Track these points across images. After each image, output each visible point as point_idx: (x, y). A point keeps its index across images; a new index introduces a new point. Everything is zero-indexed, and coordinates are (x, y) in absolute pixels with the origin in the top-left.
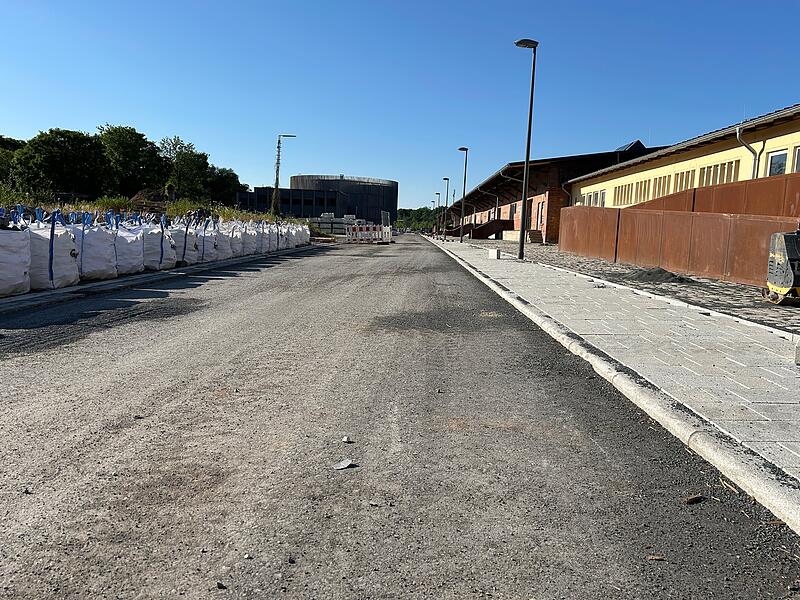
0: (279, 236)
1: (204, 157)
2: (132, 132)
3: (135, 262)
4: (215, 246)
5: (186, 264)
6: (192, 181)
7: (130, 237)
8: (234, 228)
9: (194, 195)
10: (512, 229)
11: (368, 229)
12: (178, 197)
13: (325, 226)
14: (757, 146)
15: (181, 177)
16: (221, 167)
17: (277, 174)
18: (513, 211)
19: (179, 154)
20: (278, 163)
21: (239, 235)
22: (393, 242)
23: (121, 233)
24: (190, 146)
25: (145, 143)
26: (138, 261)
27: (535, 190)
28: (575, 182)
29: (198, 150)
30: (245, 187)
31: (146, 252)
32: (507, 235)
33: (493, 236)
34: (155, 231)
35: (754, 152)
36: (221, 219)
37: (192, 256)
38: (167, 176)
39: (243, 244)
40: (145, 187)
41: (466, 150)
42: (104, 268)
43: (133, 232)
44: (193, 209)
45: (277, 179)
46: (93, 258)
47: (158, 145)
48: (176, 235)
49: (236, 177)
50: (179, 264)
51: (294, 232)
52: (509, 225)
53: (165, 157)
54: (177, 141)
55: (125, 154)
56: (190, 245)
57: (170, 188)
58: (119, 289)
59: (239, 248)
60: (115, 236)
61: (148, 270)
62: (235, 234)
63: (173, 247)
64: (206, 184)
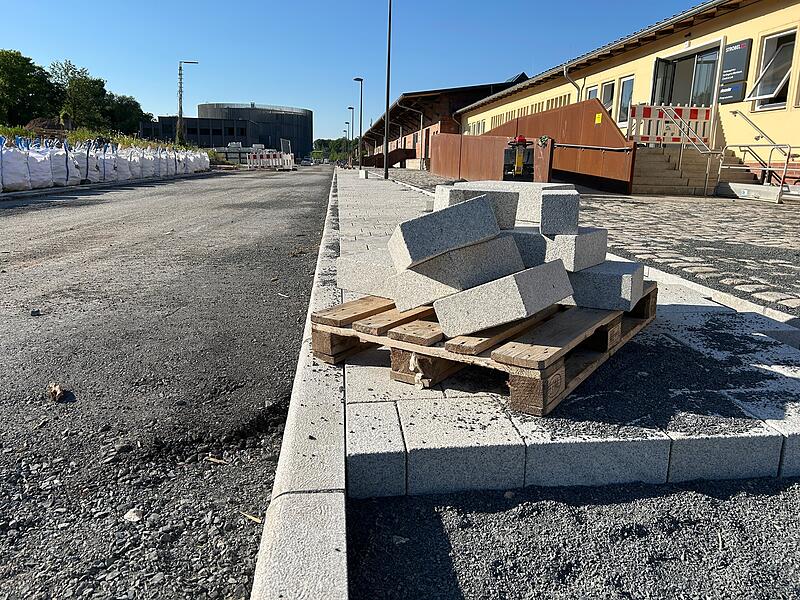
0: (177, 161)
1: (100, 83)
2: (17, 57)
3: (46, 178)
4: (115, 168)
5: (89, 182)
6: (89, 110)
7: (40, 158)
8: (133, 153)
9: (93, 125)
10: (415, 157)
11: (268, 157)
12: (74, 126)
13: (233, 155)
14: (580, 82)
15: (76, 105)
16: (120, 95)
17: (181, 102)
18: (415, 140)
19: (71, 81)
20: (181, 91)
21: (137, 159)
22: (294, 170)
23: (31, 154)
24: (83, 71)
25: (32, 68)
26: (48, 178)
27: (431, 120)
28: (462, 113)
29: (93, 76)
30: (149, 117)
31: (54, 171)
32: (411, 164)
33: (398, 165)
34: (61, 153)
35: (578, 88)
36: (120, 146)
37: (95, 176)
38: (60, 104)
39: (142, 168)
40: (37, 116)
41: (361, 80)
42: (21, 181)
43: (41, 154)
44: (92, 137)
45: (181, 108)
46: (11, 173)
47: (47, 70)
48: (79, 157)
49: (137, 105)
50: (83, 182)
51: (192, 159)
52: (411, 154)
53: (57, 83)
54: (69, 67)
55: (11, 80)
56: (92, 165)
57: (65, 117)
58: (36, 196)
59: (137, 170)
60: (27, 155)
61: (56, 185)
62: (133, 159)
63: (77, 167)
64: (104, 113)
